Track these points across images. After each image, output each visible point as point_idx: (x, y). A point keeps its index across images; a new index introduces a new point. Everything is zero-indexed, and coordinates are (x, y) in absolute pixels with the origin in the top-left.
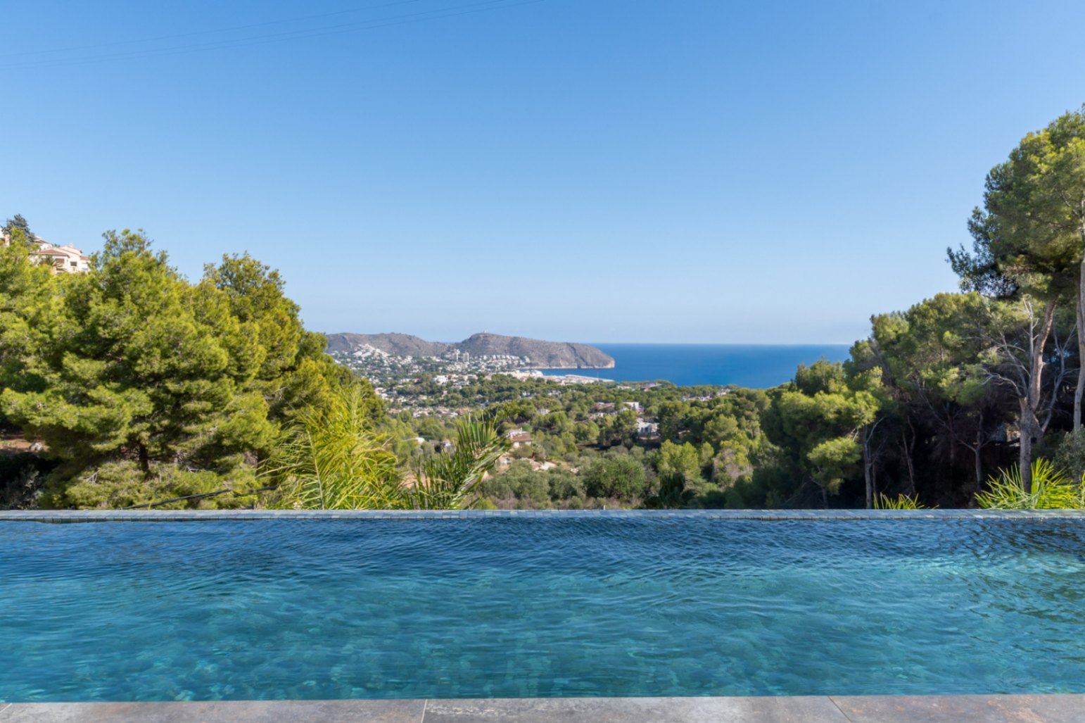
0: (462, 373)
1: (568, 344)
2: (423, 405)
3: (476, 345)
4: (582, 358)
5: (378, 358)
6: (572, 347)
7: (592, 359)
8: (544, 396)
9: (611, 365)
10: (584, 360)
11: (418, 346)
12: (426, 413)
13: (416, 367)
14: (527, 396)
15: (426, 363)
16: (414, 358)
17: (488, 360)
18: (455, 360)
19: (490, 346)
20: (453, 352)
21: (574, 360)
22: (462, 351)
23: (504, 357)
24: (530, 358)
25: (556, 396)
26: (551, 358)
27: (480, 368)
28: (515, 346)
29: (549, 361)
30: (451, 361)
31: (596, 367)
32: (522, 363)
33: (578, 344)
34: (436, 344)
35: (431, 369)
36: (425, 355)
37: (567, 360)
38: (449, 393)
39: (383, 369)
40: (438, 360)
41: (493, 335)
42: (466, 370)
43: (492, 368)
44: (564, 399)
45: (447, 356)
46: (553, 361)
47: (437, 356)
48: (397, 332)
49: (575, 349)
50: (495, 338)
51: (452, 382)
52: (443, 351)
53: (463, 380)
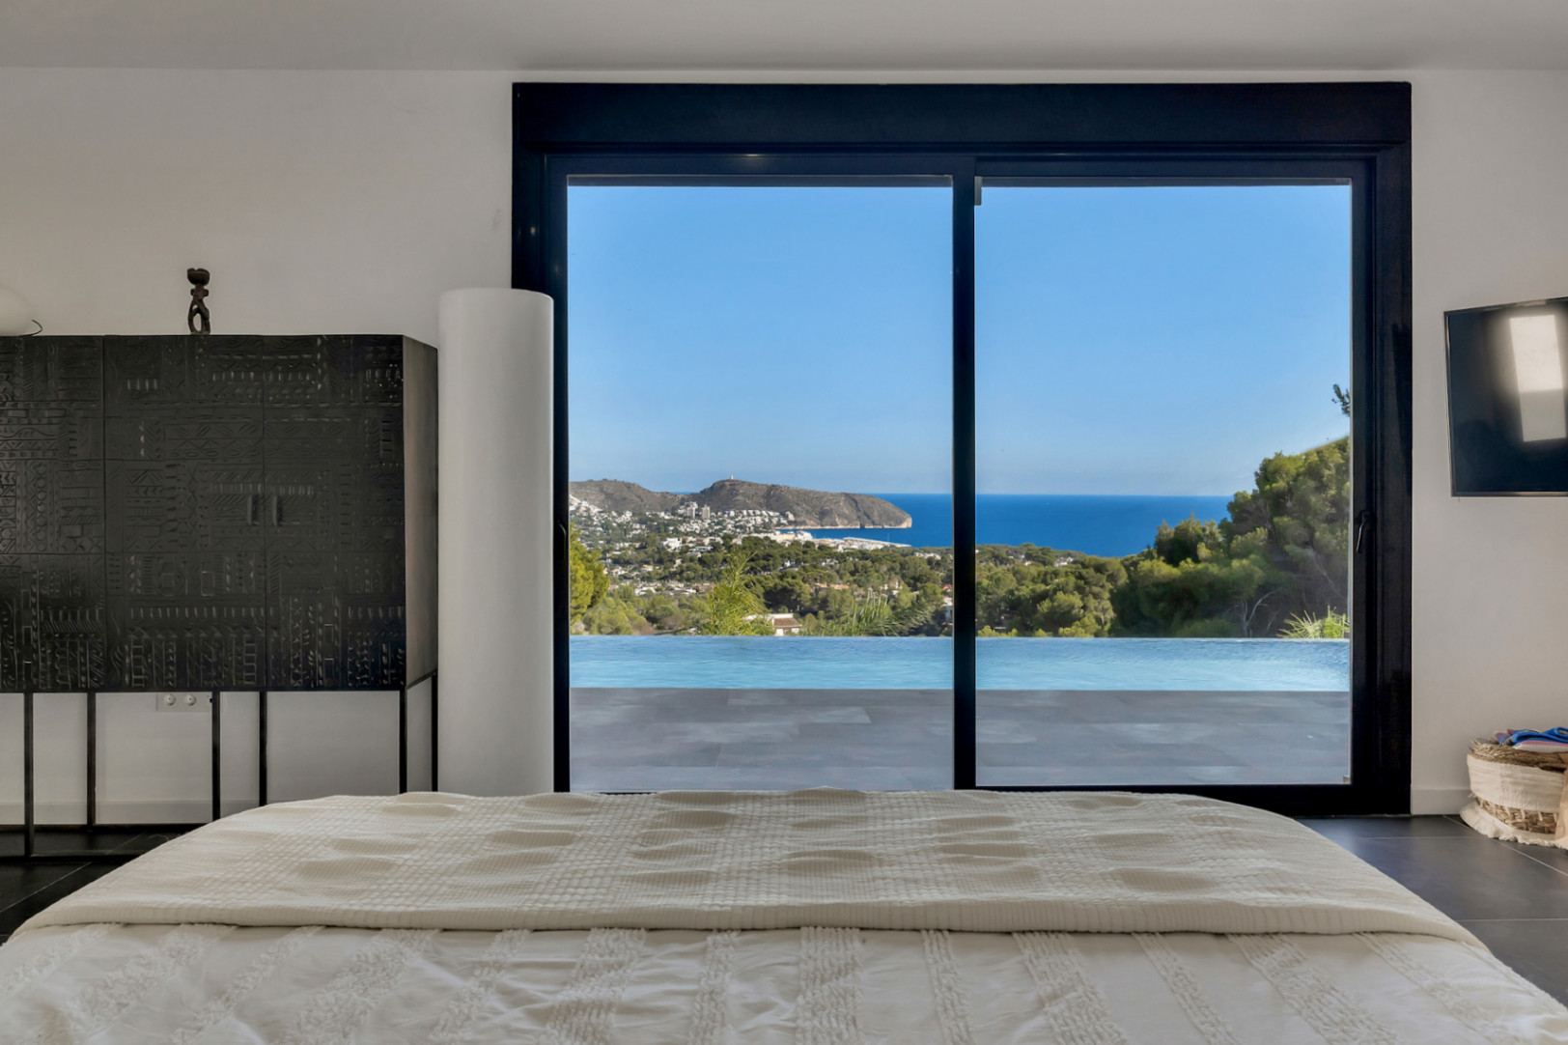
0: (699, 535)
1: (847, 495)
2: (648, 578)
3: (720, 495)
4: (865, 514)
5: (585, 514)
6: (852, 499)
7: (880, 516)
8: (815, 567)
9: (907, 524)
10: (868, 517)
11: (639, 497)
12: (652, 589)
13: (638, 526)
14: (791, 567)
15: (652, 520)
16: (634, 515)
17: (736, 516)
18: (690, 517)
19: (739, 498)
20: (688, 506)
21: (855, 517)
22: (701, 505)
23: (758, 512)
24: (795, 515)
25: (831, 566)
26: (823, 514)
27: (725, 528)
28: (773, 498)
29: (821, 519)
30: (686, 519)
31: (886, 527)
32: (784, 521)
33: (860, 495)
34: (664, 495)
35: (658, 529)
36: (649, 510)
37: (846, 517)
38: (683, 562)
39: (591, 529)
40: (667, 517)
41: (744, 483)
42: (707, 530)
43: (741, 527)
44: (842, 571)
45: (680, 511)
46: (826, 519)
47: (666, 511)
48: (610, 478)
49: (856, 502)
50: (746, 486)
51: (688, 547)
52: (676, 504)
53: (703, 545)
